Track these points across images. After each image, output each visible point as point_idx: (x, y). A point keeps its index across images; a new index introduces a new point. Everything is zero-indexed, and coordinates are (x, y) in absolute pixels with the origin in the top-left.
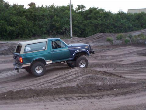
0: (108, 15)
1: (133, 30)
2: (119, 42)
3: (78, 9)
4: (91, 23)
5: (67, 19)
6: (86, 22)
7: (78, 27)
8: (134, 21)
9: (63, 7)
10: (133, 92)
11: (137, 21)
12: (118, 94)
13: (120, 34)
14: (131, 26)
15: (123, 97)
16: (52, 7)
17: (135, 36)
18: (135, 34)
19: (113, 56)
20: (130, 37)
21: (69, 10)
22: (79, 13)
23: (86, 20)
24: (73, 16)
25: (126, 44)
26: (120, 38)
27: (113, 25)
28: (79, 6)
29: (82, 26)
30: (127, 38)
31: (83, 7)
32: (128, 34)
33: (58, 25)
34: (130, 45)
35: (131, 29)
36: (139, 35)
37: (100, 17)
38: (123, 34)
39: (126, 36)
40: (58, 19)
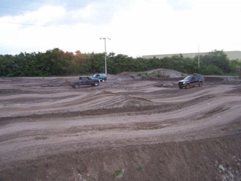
0: (130, 59)
1: (147, 70)
2: (139, 78)
3: (110, 55)
4: (119, 65)
5: (103, 62)
6: (115, 64)
7: (110, 67)
8: (148, 64)
9: (100, 54)
10: (169, 110)
11: (150, 64)
12: (160, 111)
13: (139, 72)
14: (146, 67)
15: (164, 113)
16: (93, 54)
17: (150, 74)
18: (150, 72)
19: (137, 87)
20: (146, 74)
21: (104, 56)
22: (111, 58)
23: (115, 63)
24: (107, 60)
25: (143, 79)
26: (140, 75)
27: (134, 66)
28: (111, 53)
29: (113, 67)
30: (144, 75)
31: (113, 54)
32: (145, 72)
33: (97, 66)
34: (146, 80)
35: (146, 69)
36: (152, 73)
37: (125, 61)
38: (141, 73)
39: (143, 73)
40: (97, 62)
